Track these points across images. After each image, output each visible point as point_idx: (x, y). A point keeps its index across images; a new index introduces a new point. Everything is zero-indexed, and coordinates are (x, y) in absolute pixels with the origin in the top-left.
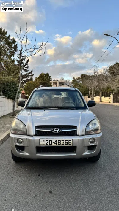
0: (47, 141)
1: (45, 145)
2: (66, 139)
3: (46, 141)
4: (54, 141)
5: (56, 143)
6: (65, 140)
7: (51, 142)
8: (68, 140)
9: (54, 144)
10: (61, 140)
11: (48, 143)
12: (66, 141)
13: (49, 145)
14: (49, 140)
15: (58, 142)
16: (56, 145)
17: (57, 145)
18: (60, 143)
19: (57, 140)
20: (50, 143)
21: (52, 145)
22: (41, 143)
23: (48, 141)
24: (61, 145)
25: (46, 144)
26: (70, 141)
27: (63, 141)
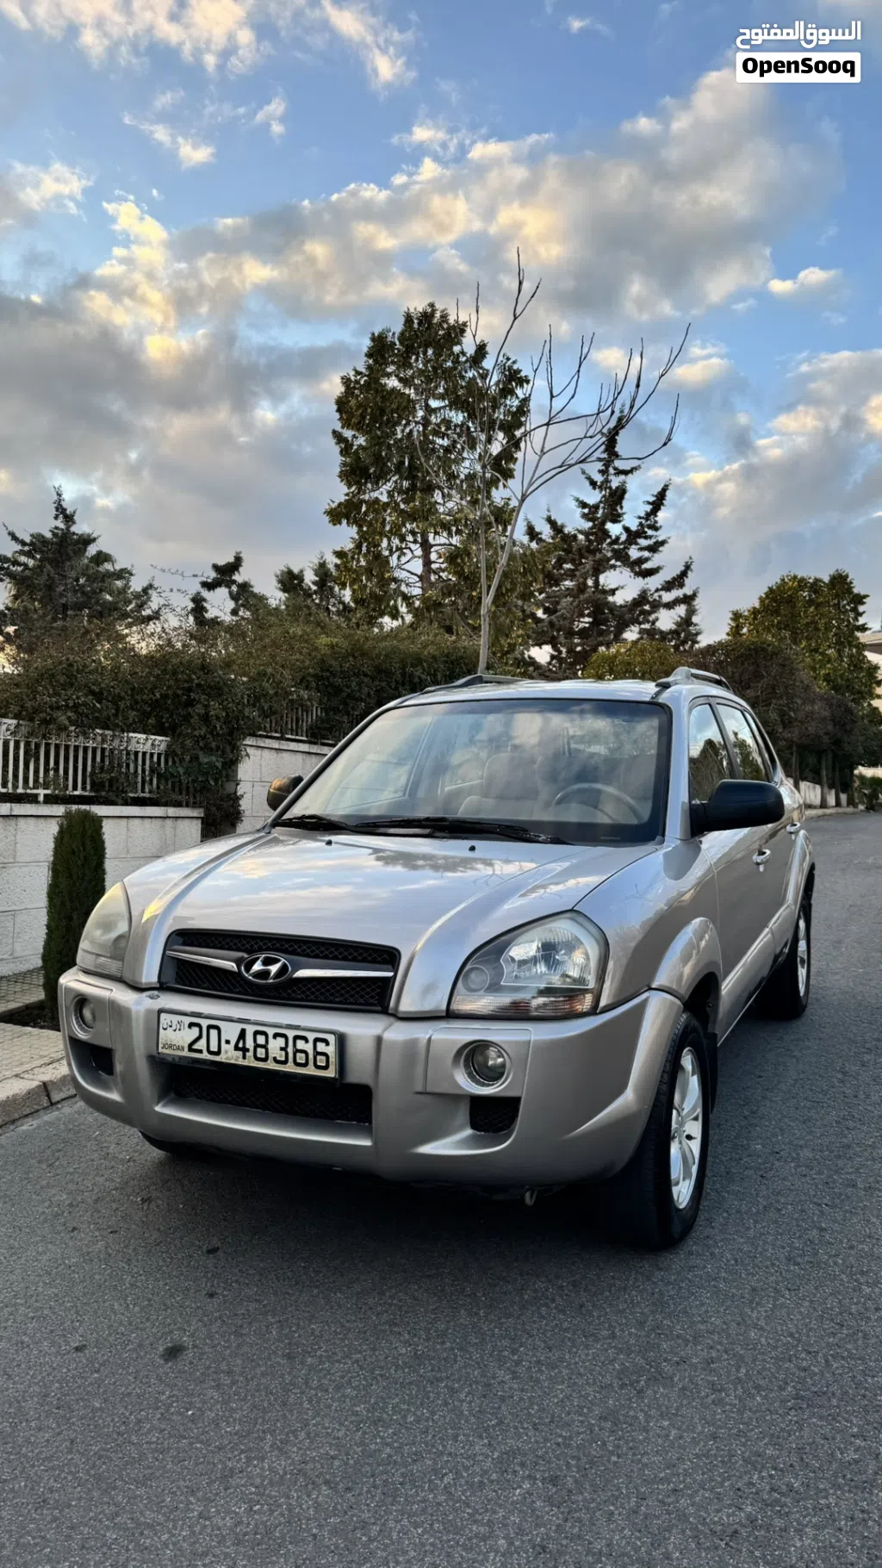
0: (196, 1031)
1: (186, 1053)
2: (297, 1028)
3: (191, 1025)
4: (231, 1032)
5: (245, 1050)
6: (291, 1034)
7: (214, 1033)
8: (311, 1036)
9: (229, 1055)
10: (271, 1031)
11: (202, 1044)
12: (301, 1044)
13: (205, 1056)
14: (205, 1023)
15: (257, 1046)
16: (241, 1062)
17: (250, 1062)
18: (265, 1047)
19: (250, 1030)
20: (214, 1048)
21: (221, 1058)
22: (166, 1036)
23: (199, 1026)
24: (271, 1065)
25: (190, 1049)
26: (321, 1047)
27: (281, 1042)
